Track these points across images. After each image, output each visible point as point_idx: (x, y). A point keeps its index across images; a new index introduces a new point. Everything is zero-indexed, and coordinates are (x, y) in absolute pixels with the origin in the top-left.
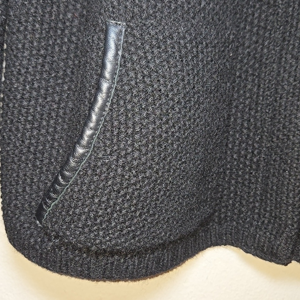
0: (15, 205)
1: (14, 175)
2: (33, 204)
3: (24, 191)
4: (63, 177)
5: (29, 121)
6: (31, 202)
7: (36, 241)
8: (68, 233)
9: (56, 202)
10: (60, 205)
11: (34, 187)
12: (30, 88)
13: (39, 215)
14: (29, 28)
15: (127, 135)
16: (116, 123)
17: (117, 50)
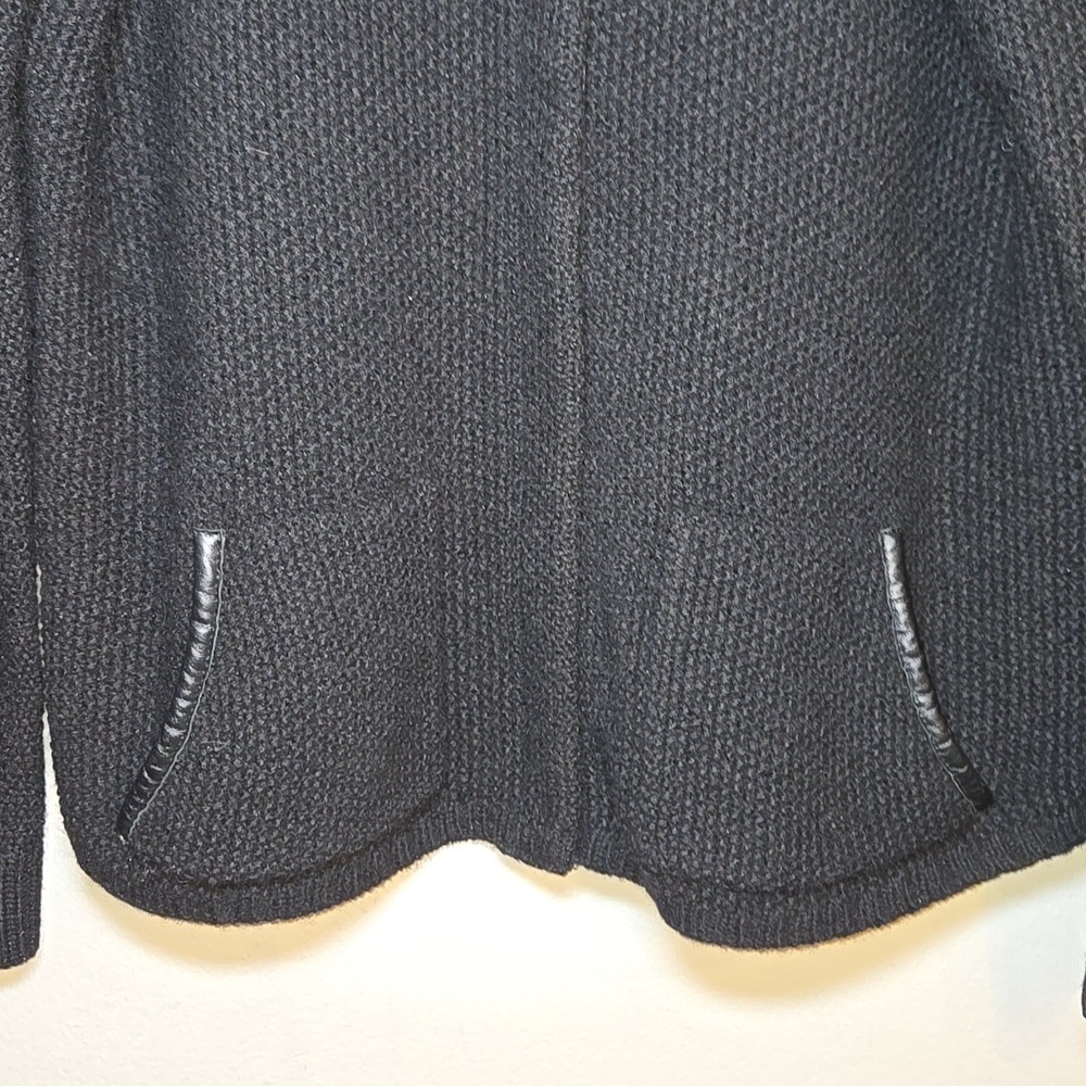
0: (83, 809)
1: (76, 760)
2: (112, 805)
3: (95, 784)
4: (152, 773)
5: (89, 670)
6: (108, 803)
7: (121, 868)
8: (168, 859)
9: (145, 810)
10: (151, 816)
11: (111, 779)
12: (87, 617)
13: (122, 826)
14: (74, 524)
15: (244, 706)
16: (225, 690)
17: (215, 573)
